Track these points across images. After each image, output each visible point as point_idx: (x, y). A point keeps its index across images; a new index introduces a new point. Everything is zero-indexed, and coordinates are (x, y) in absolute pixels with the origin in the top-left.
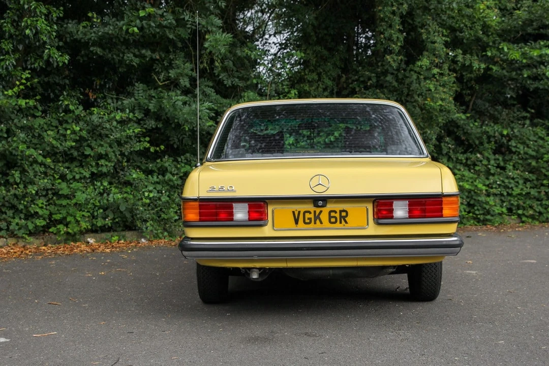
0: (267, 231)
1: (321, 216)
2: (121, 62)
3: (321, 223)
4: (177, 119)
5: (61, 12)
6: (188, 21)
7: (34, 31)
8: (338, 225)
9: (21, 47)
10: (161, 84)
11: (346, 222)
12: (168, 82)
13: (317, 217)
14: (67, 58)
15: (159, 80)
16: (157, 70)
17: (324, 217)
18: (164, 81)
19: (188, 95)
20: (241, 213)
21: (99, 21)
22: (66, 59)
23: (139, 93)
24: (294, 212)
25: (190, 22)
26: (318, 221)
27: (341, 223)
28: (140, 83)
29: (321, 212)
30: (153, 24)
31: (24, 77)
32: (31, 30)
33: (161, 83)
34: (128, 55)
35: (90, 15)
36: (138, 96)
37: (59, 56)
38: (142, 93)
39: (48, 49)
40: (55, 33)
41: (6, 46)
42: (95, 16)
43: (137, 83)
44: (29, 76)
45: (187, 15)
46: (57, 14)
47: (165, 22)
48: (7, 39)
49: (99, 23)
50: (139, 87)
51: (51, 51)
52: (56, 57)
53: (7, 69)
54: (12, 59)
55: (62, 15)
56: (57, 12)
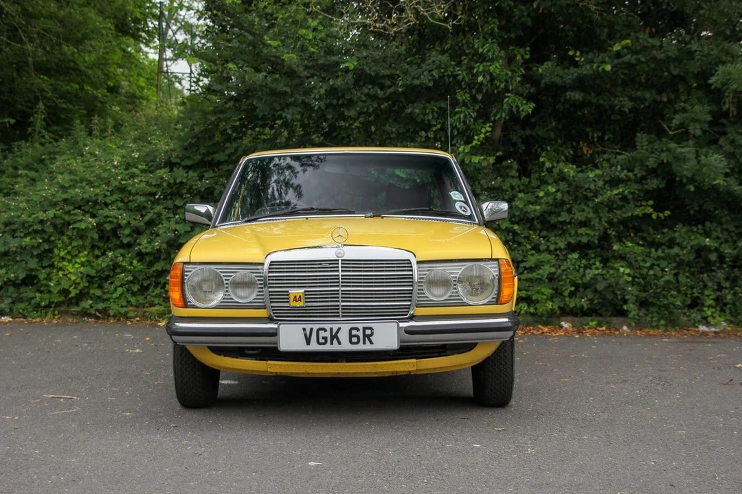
2: (612, 107)
4: (679, 177)
5: (527, 53)
6: (696, 51)
7: (488, 78)
9: (480, 97)
10: (671, 133)
12: (683, 130)
14: (531, 106)
15: (670, 128)
16: (668, 116)
18: (677, 129)
19: (712, 147)
21: (583, 59)
22: (530, 108)
23: (642, 146)
25: (698, 53)
28: (644, 133)
30: (643, 59)
31: (483, 130)
32: (484, 76)
33: (673, 131)
34: (621, 99)
35: (571, 53)
36: (643, 149)
37: (522, 105)
38: (647, 145)
39: (508, 97)
40: (518, 79)
41: (462, 96)
42: (578, 53)
43: (640, 132)
44: (489, 129)
45: (695, 43)
46: (522, 56)
47: (663, 55)
48: (463, 90)
49: (583, 62)
50: (642, 139)
51: (510, 100)
52: (517, 107)
53: (465, 122)
54: (469, 111)
55: (527, 57)
56: (522, 54)
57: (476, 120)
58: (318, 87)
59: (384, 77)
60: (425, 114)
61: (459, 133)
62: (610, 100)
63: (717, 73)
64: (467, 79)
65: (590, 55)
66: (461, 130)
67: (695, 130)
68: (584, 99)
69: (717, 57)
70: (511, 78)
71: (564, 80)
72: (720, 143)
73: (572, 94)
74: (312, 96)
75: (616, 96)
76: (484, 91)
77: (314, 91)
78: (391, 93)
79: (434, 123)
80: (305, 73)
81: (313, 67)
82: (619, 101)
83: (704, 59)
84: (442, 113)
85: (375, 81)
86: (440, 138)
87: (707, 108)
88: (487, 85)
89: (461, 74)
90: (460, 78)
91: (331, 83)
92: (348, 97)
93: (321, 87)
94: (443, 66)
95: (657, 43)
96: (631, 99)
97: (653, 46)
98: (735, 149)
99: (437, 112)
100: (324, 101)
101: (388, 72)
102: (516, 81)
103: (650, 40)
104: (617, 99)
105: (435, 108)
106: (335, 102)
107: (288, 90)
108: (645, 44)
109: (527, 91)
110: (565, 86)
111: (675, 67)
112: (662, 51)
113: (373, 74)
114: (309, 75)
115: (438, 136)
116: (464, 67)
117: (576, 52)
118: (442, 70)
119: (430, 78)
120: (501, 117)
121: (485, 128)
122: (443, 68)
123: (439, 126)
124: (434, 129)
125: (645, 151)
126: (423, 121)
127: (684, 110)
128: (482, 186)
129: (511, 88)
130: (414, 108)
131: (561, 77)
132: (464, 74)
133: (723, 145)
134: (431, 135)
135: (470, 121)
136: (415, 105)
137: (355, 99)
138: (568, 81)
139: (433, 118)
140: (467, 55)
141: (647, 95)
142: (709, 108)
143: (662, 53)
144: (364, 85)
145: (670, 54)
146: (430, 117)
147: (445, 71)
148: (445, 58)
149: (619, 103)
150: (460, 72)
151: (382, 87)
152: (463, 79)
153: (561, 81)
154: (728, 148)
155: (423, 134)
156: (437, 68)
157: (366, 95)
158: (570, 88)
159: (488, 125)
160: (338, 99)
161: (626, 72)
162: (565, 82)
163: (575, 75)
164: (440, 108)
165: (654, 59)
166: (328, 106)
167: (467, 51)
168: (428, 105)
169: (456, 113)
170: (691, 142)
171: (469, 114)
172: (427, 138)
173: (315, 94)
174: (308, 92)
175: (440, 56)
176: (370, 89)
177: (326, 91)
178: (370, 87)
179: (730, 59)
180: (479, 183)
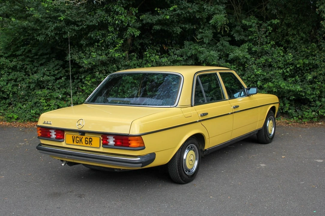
0: (63, 144)
1: (82, 140)
2: (173, 31)
3: (82, 143)
4: (199, 60)
5: (137, 10)
6: (206, 8)
7: (120, 21)
8: (88, 145)
9: (118, 29)
11: (92, 144)
12: (202, 40)
13: (81, 140)
14: (139, 33)
15: (197, 39)
16: (196, 34)
17: (83, 140)
18: (200, 39)
20: (53, 135)
21: (161, 12)
23: (187, 46)
24: (72, 136)
26: (81, 142)
27: (89, 144)
28: (187, 41)
29: (82, 138)
30: (184, 13)
31: (120, 43)
33: (199, 40)
34: (177, 28)
35: (156, 9)
36: (187, 48)
37: (135, 32)
38: (189, 46)
39: (129, 29)
40: (133, 21)
41: (110, 29)
42: (159, 9)
43: (185, 41)
44: (123, 42)
45: (205, 5)
46: (135, 12)
47: (192, 10)
48: (111, 26)
49: (161, 13)
50: (186, 43)
51: (130, 30)
52: (133, 33)
53: (112, 39)
54: (114, 35)
55: (137, 12)
56: (134, 11)
57: (117, 38)
58: (51, 26)
59: (78, 22)
60: (96, 36)
61: (110, 44)
62: (173, 28)
63: (213, 18)
64: (112, 22)
65: (164, 10)
66: (111, 43)
67: (206, 41)
68: (161, 29)
69: (213, 11)
70: (130, 21)
71: (153, 21)
72: (217, 45)
73: (156, 27)
74: (49, 30)
75: (175, 27)
76: (119, 27)
77: (50, 28)
78: (82, 28)
79: (101, 39)
80: (46, 21)
81: (49, 17)
82: (176, 29)
83: (209, 11)
84: (104, 36)
85: (75, 23)
86: (104, 45)
87: (211, 31)
88: (120, 24)
89: (110, 19)
90: (109, 21)
91: (56, 25)
92: (63, 30)
93: (52, 26)
94: (102, 16)
95: (190, 5)
96: (181, 28)
97: (188, 7)
98: (223, 47)
99: (101, 35)
100: (54, 32)
101: (79, 19)
102: (132, 22)
103: (187, 4)
104: (175, 28)
105: (100, 34)
106: (58, 32)
107: (38, 28)
108: (185, 6)
109: (138, 26)
110: (153, 23)
111: (198, 15)
112: (192, 8)
113: (73, 21)
114: (48, 21)
115: (103, 45)
116: (111, 17)
117: (158, 9)
118: (102, 18)
119: (96, 22)
120: (127, 37)
121: (121, 41)
122: (102, 17)
123: (102, 41)
124: (101, 42)
125: (188, 48)
126: (96, 39)
127: (202, 33)
128: (122, 64)
129: (130, 25)
130: (91, 34)
131: (152, 20)
132: (111, 19)
133: (218, 46)
134: (99, 44)
135: (115, 39)
136: (92, 32)
137: (66, 31)
138: (154, 22)
139: (100, 37)
140: (112, 11)
141: (187, 26)
142: (212, 31)
143: (192, 9)
144: (70, 25)
145: (195, 10)
146: (99, 37)
147: (103, 19)
148: (103, 13)
149: (176, 30)
150: (109, 19)
151: (78, 26)
152: (111, 22)
153: (151, 21)
154: (220, 47)
155: (97, 44)
156: (100, 17)
157: (71, 29)
158: (155, 24)
159: (122, 40)
160: (60, 31)
161: (177, 17)
162: (153, 22)
163: (157, 19)
164: (103, 34)
165: (189, 12)
166: (56, 34)
167: (112, 10)
168: (98, 33)
169: (109, 36)
170: (205, 45)
171: (114, 36)
172: (98, 46)
173: (50, 29)
174: (47, 29)
175: (101, 12)
176: (73, 27)
177: (54, 28)
178: (73, 26)
179: (219, 12)
180: (121, 63)
